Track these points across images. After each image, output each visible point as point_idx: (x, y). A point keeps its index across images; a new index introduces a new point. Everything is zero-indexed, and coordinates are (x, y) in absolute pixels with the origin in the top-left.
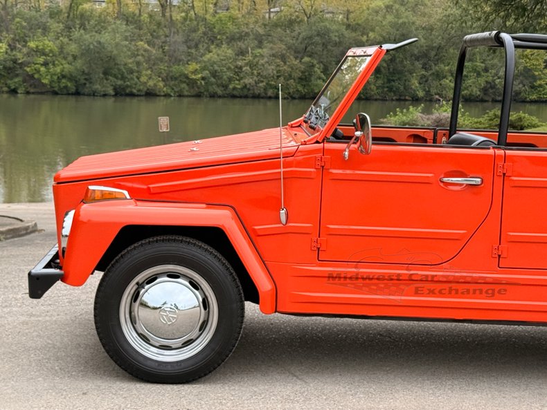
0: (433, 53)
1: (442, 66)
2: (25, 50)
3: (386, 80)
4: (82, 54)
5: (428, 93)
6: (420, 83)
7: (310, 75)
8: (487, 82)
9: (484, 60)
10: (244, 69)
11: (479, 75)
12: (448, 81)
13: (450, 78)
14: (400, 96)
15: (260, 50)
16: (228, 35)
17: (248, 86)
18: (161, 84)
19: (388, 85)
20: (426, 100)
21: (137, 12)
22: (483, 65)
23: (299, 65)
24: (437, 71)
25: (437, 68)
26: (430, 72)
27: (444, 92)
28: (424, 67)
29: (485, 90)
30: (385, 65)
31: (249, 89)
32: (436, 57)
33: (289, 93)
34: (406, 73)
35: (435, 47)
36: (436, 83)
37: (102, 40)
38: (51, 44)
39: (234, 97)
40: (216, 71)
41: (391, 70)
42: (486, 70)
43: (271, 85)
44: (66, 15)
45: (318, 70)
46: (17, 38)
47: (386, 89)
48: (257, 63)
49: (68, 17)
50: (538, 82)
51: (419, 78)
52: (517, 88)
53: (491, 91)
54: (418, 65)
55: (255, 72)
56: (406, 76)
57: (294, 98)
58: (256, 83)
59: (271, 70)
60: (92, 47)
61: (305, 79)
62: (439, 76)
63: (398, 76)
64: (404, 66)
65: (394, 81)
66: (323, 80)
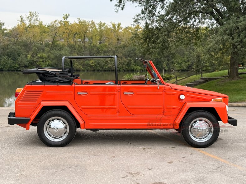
0: (171, 56)
1: (174, 60)
2: (37, 57)
4: (55, 58)
5: (169, 69)
6: (167, 65)
7: (130, 63)
8: (188, 65)
9: (188, 58)
10: (108, 62)
11: (186, 62)
12: (176, 65)
13: (177, 63)
16: (103, 51)
18: (81, 67)
20: (169, 71)
21: (74, 44)
23: (127, 60)
24: (172, 61)
26: (170, 62)
27: (175, 68)
28: (168, 60)
29: (188, 67)
31: (110, 68)
33: (124, 69)
36: (172, 65)
37: (61, 53)
38: (45, 55)
39: (105, 71)
40: (99, 63)
42: (188, 61)
44: (51, 45)
45: (133, 62)
46: (34, 53)
49: (52, 46)
53: (190, 67)
54: (166, 59)
55: (112, 63)
56: (162, 63)
57: (125, 71)
58: (112, 66)
60: (58, 55)
61: (129, 65)
62: (173, 63)
63: (159, 63)
64: (161, 60)
65: (158, 65)
66: (135, 65)
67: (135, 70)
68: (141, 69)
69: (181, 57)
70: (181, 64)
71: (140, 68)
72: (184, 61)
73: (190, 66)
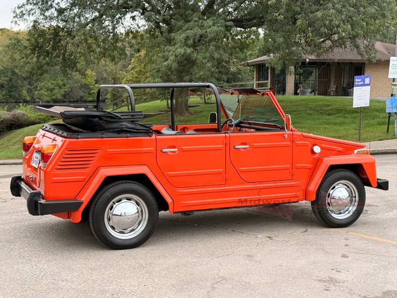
1: (39, 83)
3: (8, 91)
5: (32, 98)
6: (28, 93)
8: (65, 91)
9: (63, 80)
11: (60, 88)
12: (43, 91)
13: (45, 90)
14: (17, 100)
19: (9, 94)
20: (32, 102)
22: (62, 82)
25: (37, 84)
26: (33, 87)
27: (42, 97)
28: (29, 84)
29: (64, 96)
30: (6, 83)
32: (36, 78)
34: (19, 87)
36: (37, 92)
41: (10, 86)
42: (64, 85)
47: (8, 96)
50: (92, 91)
51: (27, 90)
52: (81, 95)
53: (67, 96)
54: (26, 83)
56: (19, 89)
63: (14, 89)
64: (18, 84)
65: (12, 91)
70: (52, 90)
72: (58, 85)
73: (68, 94)
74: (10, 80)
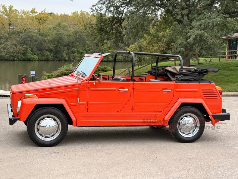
0: (71, 44)
1: (74, 49)
3: (54, 54)
5: (69, 58)
6: (66, 55)
7: (26, 52)
10: (1, 50)
12: (76, 54)
13: (77, 53)
14: (60, 59)
15: (7, 43)
17: (3, 56)
19: (55, 55)
20: (69, 61)
22: (88, 48)
23: (22, 48)
24: (72, 51)
25: (72, 49)
26: (70, 51)
27: (75, 58)
28: (68, 49)
30: (54, 48)
31: (3, 57)
32: (72, 46)
33: (19, 58)
34: (62, 51)
35: (71, 42)
36: (72, 55)
41: (56, 50)
43: (11, 55)
45: (29, 50)
47: (54, 57)
48: (6, 47)
51: (66, 53)
54: (66, 48)
55: (5, 51)
56: (61, 52)
57: (20, 60)
58: (6, 55)
59: (11, 50)
61: (24, 53)
62: (73, 52)
63: (58, 52)
64: (61, 49)
65: (57, 54)
66: (31, 54)
67: (31, 60)
68: (38, 59)
69: (82, 46)
71: (37, 57)
72: (85, 50)
74: (56, 47)
